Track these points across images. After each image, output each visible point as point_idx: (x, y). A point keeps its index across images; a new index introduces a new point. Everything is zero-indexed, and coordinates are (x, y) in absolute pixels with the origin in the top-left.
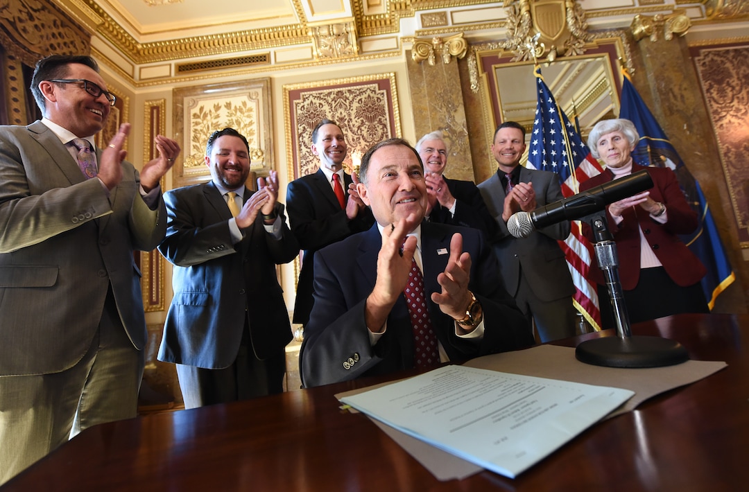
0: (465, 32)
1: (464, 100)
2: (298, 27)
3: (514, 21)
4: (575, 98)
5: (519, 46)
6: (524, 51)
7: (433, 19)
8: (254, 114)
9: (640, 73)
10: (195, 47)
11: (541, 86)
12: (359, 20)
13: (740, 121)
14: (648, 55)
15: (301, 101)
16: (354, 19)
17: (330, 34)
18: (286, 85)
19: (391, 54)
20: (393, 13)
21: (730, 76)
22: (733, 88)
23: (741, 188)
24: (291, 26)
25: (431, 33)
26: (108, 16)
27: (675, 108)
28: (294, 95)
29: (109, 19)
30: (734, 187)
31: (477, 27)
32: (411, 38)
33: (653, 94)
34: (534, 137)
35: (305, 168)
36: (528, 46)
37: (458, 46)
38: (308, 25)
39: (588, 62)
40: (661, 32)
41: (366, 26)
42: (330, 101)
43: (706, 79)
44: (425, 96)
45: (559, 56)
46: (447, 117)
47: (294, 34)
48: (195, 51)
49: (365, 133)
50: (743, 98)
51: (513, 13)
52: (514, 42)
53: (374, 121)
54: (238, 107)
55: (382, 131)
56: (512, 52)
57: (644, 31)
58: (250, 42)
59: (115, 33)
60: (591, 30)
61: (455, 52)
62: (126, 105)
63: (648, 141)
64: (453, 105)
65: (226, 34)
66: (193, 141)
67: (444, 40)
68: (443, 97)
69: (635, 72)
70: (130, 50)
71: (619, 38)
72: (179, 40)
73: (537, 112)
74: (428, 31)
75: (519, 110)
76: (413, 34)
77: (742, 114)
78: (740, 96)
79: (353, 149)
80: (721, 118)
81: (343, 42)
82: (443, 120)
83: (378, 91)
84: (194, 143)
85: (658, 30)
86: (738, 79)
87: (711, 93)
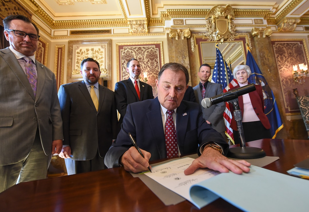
0: (190, 28)
1: (189, 54)
2: (124, 20)
3: (209, 25)
4: (230, 57)
5: (210, 35)
6: (212, 37)
7: (178, 22)
8: (103, 54)
9: (254, 49)
10: (79, 24)
11: (218, 51)
12: (149, 19)
13: (287, 69)
14: (257, 43)
15: (124, 50)
16: (146, 19)
17: (137, 24)
18: (117, 43)
19: (161, 34)
20: (162, 18)
21: (285, 53)
22: (286, 57)
23: (287, 94)
24: (121, 19)
25: (177, 27)
26: (40, 8)
27: (265, 63)
28: (121, 47)
29: (41, 9)
30: (284, 93)
31: (195, 27)
32: (169, 28)
33: (258, 57)
34: (214, 71)
35: (124, 77)
36: (214, 35)
37: (187, 33)
38: (128, 19)
39: (236, 44)
40: (262, 34)
41: (152, 22)
42: (135, 51)
43: (277, 53)
44: (174, 52)
45: (225, 40)
46: (182, 61)
47: (122, 22)
48: (79, 26)
49: (149, 65)
50: (289, 61)
51: (209, 22)
52: (209, 33)
53: (153, 60)
54: (97, 51)
55: (156, 64)
56: (208, 37)
57: (256, 34)
58: (103, 24)
59: (43, 15)
60: (237, 31)
61: (186, 35)
62: (47, 46)
63: (256, 75)
64: (185, 56)
65: (93, 20)
66: (77, 63)
67: (182, 30)
68: (181, 53)
69: (252, 49)
70: (50, 23)
71: (247, 35)
72: (72, 21)
73: (216, 61)
74: (176, 26)
75: (209, 60)
76: (170, 27)
77: (288, 67)
78: (288, 60)
79: (144, 71)
80: (281, 68)
81: (142, 28)
82: (180, 62)
83: (155, 49)
84: (77, 64)
85: (261, 34)
86: (288, 54)
87: (278, 59)
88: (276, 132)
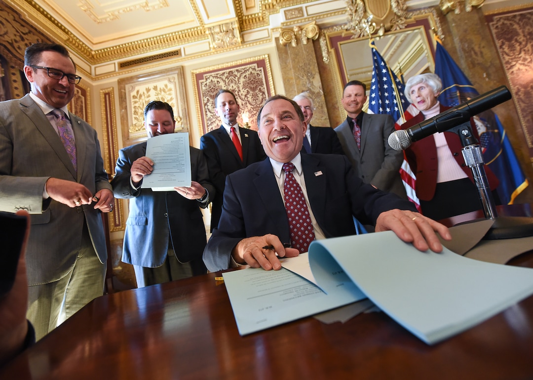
0: (317, 20)
1: (319, 69)
2: (199, 28)
3: (352, 8)
4: (400, 61)
5: (356, 27)
6: (361, 30)
7: (293, 13)
8: (173, 92)
9: (448, 38)
10: (130, 49)
11: (376, 54)
12: (241, 19)
13: (527, 68)
14: (454, 25)
15: (204, 80)
16: (237, 19)
17: (221, 32)
18: (193, 70)
19: (265, 42)
20: (264, 12)
21: (518, 34)
22: (520, 43)
23: (529, 117)
24: (194, 28)
25: (292, 23)
26: (72, 33)
27: (476, 62)
28: (199, 77)
29: (72, 36)
30: (524, 117)
31: (325, 16)
32: (278, 28)
33: (459, 53)
34: (372, 92)
35: (210, 127)
36: (364, 25)
37: (312, 31)
38: (206, 26)
39: (408, 34)
40: (462, 6)
41: (246, 23)
42: (224, 79)
43: (499, 39)
44: (291, 69)
45: (387, 31)
46: (308, 83)
47: (196, 34)
48: (130, 53)
50: (528, 50)
51: (351, 3)
52: (353, 24)
53: (256, 90)
54: (162, 89)
55: (261, 97)
56: (352, 31)
57: (450, 7)
58: (166, 42)
59: (77, 45)
60: (409, 9)
61: (310, 36)
62: (88, 94)
63: (458, 88)
64: (311, 74)
65: (150, 39)
66: (134, 114)
67: (302, 27)
68: (304, 69)
69: (444, 38)
70: (88, 56)
71: (431, 14)
72: (119, 46)
73: (373, 73)
74: (290, 22)
75: (358, 74)
76: (279, 25)
77: (528, 63)
78: (526, 48)
80: (512, 67)
81: (231, 36)
82: (305, 85)
83: (257, 69)
84: (135, 116)
85: (460, 5)
86: (524, 36)
87: (503, 49)
88: (513, 196)
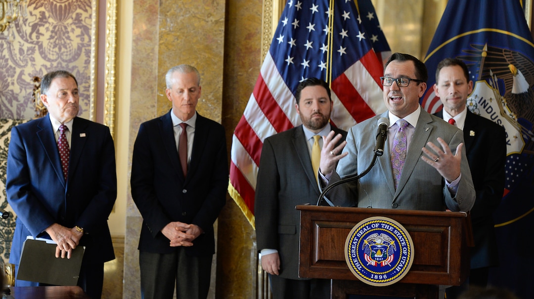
53: (66, 19)
55: (78, 40)
